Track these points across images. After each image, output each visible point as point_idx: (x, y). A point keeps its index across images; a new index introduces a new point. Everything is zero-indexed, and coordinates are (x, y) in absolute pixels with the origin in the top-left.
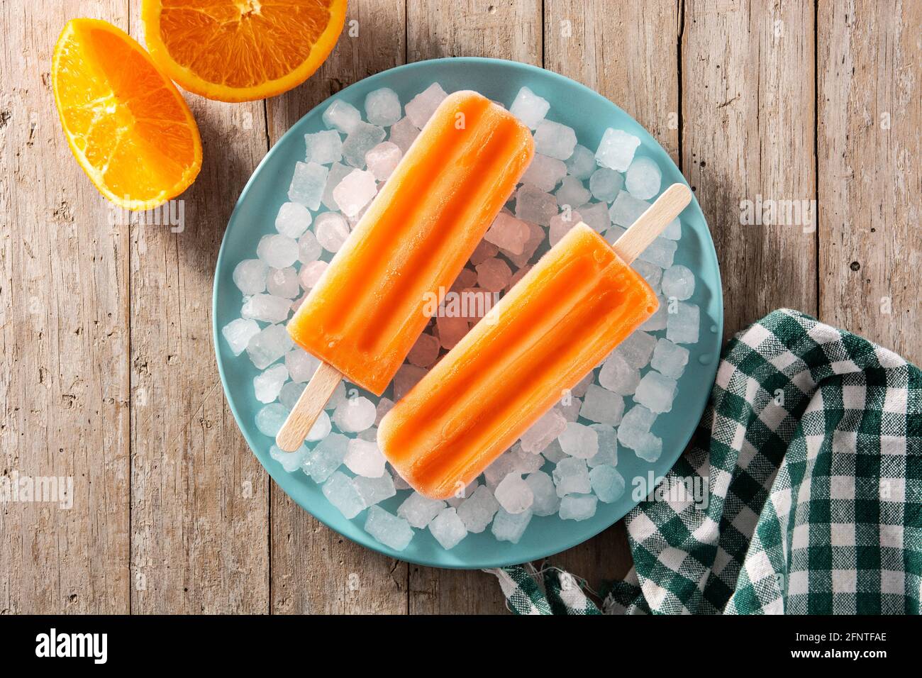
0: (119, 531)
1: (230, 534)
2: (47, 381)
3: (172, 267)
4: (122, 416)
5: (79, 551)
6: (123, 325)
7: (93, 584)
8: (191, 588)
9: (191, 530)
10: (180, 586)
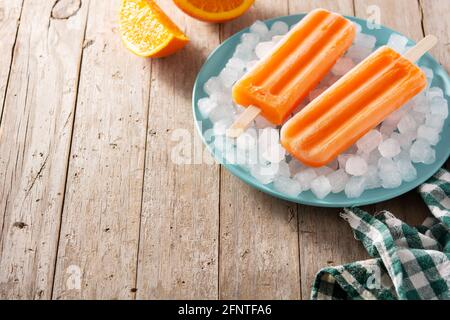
0: (136, 200)
1: (197, 204)
2: (103, 138)
3: (171, 96)
4: (142, 153)
5: (112, 209)
6: (145, 117)
7: (119, 224)
8: (174, 227)
9: (176, 201)
10: (168, 226)
